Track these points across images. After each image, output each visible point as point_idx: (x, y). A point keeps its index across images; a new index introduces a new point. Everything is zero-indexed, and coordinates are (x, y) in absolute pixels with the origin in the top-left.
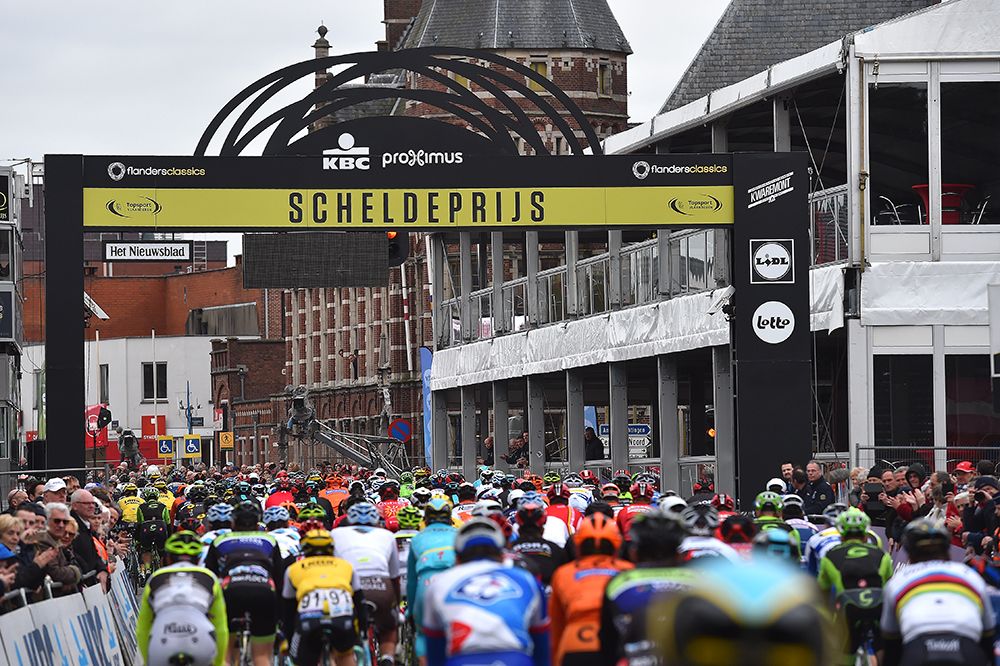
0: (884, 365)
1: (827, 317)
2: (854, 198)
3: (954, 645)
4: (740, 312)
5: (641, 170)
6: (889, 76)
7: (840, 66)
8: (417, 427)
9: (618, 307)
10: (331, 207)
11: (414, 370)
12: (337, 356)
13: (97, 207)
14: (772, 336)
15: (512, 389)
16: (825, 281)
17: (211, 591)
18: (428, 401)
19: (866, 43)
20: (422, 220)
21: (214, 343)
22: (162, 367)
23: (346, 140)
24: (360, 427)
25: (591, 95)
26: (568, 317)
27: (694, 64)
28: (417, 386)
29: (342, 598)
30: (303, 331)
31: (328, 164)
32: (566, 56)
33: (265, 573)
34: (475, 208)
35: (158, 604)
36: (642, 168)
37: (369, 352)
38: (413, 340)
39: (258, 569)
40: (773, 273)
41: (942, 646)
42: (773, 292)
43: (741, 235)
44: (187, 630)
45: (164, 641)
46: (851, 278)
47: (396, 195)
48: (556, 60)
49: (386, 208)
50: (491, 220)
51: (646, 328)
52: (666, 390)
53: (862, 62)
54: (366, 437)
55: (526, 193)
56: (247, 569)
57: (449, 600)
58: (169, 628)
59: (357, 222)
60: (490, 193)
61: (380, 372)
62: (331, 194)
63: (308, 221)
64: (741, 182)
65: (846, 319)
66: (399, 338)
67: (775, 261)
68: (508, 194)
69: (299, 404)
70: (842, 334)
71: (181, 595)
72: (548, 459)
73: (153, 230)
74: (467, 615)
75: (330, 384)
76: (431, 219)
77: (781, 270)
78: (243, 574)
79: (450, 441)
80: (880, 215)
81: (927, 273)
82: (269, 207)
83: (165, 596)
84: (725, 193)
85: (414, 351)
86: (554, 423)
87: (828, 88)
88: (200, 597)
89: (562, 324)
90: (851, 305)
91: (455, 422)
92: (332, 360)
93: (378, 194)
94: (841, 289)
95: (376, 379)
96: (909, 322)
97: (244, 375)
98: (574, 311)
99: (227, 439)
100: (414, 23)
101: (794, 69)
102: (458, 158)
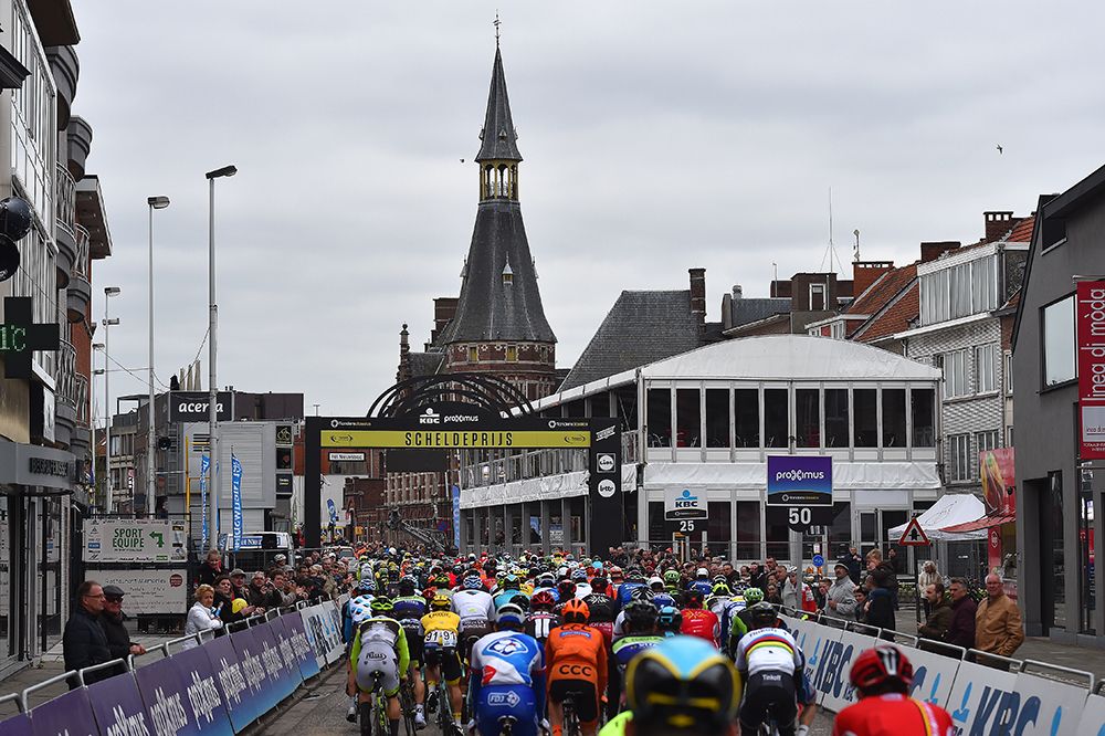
0: (652, 506)
1: (629, 485)
2: (640, 436)
3: (779, 677)
4: (593, 482)
6: (656, 385)
7: (635, 381)
8: (450, 524)
9: (546, 475)
10: (423, 439)
11: (450, 497)
12: (410, 489)
13: (326, 438)
14: (606, 494)
15: (498, 510)
16: (628, 470)
18: (456, 515)
19: (646, 371)
20: (461, 445)
21: (347, 480)
23: (430, 411)
24: (422, 525)
25: (539, 363)
26: (525, 478)
28: (450, 504)
29: (451, 636)
30: (393, 475)
31: (422, 421)
32: (525, 344)
34: (483, 440)
35: (363, 640)
36: (552, 424)
37: (427, 487)
38: (449, 483)
40: (607, 468)
41: (773, 677)
42: (606, 476)
43: (596, 448)
44: (380, 656)
45: (366, 663)
46: (640, 469)
47: (450, 434)
48: (520, 346)
49: (444, 439)
50: (490, 445)
51: (558, 486)
52: (565, 512)
53: (644, 379)
54: (427, 530)
55: (504, 434)
57: (485, 653)
58: (370, 655)
59: (433, 445)
60: (489, 433)
61: (432, 497)
62: (423, 433)
63: (413, 445)
64: (594, 430)
65: (637, 487)
66: (442, 481)
67: (608, 463)
68: (497, 433)
69: (394, 513)
70: (636, 492)
71: (377, 635)
72: (514, 541)
74: (494, 662)
75: (407, 502)
76: (465, 444)
77: (610, 467)
79: (468, 532)
80: (653, 442)
81: (670, 466)
82: (395, 439)
83: (368, 636)
84: (587, 434)
85: (449, 487)
86: (517, 523)
87: (629, 390)
88: (389, 636)
89: (520, 482)
90: (639, 481)
91: (471, 523)
92: (408, 491)
93: (443, 433)
94: (636, 474)
95: (430, 500)
96: (662, 488)
97: (362, 496)
98: (526, 475)
99: (358, 530)
100: (450, 322)
101: (618, 379)
102: (476, 419)
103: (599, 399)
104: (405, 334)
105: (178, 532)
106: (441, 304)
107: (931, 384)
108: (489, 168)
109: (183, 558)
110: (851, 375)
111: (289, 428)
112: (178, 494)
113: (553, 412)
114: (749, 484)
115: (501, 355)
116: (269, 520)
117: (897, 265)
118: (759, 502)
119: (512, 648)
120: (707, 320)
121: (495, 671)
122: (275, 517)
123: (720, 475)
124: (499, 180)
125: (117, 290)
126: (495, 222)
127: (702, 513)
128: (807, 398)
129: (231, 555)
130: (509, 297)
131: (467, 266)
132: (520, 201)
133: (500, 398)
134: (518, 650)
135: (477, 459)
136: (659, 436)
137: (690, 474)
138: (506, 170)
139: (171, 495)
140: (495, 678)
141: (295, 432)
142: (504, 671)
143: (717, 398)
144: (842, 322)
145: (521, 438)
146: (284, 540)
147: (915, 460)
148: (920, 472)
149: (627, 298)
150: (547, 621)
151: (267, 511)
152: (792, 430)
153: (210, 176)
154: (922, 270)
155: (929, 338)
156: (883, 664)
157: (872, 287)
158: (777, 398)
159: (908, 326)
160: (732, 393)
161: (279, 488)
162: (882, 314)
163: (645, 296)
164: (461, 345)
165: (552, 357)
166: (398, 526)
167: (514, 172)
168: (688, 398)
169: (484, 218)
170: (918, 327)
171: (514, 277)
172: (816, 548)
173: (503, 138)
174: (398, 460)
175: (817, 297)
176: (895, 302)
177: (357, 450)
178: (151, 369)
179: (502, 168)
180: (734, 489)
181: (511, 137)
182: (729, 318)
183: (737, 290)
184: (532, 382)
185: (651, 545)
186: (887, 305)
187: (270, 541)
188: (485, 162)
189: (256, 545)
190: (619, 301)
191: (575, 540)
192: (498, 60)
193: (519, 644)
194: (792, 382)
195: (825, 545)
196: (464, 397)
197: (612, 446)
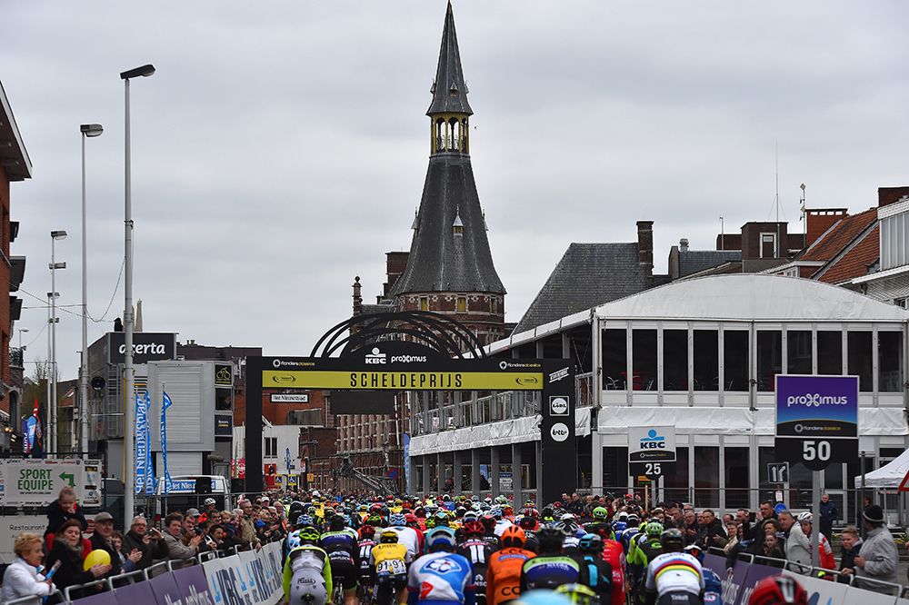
0: (608, 452)
1: (583, 430)
2: (595, 378)
3: (686, 597)
4: (545, 427)
5: (503, 365)
6: (611, 326)
7: (589, 321)
8: (401, 472)
9: (496, 421)
10: (368, 380)
11: (400, 445)
12: (362, 437)
13: (268, 379)
14: (558, 438)
15: (447, 457)
16: (582, 414)
17: (324, 561)
18: (407, 463)
19: (601, 311)
20: (408, 386)
21: (301, 429)
22: (275, 440)
23: (376, 351)
24: (373, 472)
25: (488, 314)
26: (474, 424)
27: (536, 300)
28: (402, 453)
29: (400, 564)
30: (346, 424)
31: (367, 361)
32: (475, 295)
33: (349, 555)
34: (431, 381)
35: (295, 567)
36: (503, 364)
37: (378, 436)
38: (400, 431)
39: (345, 553)
40: (559, 411)
41: (680, 598)
42: (559, 419)
43: (550, 390)
44: (310, 581)
45: (298, 588)
46: (594, 413)
47: (397, 375)
48: (470, 297)
49: (392, 380)
50: (438, 387)
51: (508, 431)
52: (515, 458)
53: (599, 320)
54: (378, 478)
55: (453, 375)
56: (339, 553)
57: (422, 571)
58: (300, 580)
59: (380, 386)
60: (438, 375)
61: (384, 446)
62: (369, 374)
63: (359, 386)
64: (547, 373)
65: (591, 431)
66: (393, 429)
67: (561, 406)
68: (446, 375)
69: (346, 461)
70: (590, 437)
71: (308, 563)
72: (463, 489)
73: (285, 388)
74: (432, 579)
75: (359, 451)
76: (412, 386)
77: (563, 410)
78: (336, 556)
79: (418, 479)
80: (607, 385)
81: (626, 410)
82: (341, 380)
83: (298, 563)
84: (539, 376)
85: (400, 435)
86: (467, 471)
87: (584, 330)
88: (318, 564)
89: (469, 428)
90: (593, 425)
91: (420, 470)
92: (360, 439)
93: (389, 374)
94: (589, 418)
95: (381, 449)
96: (618, 432)
97: (317, 445)
98: (476, 421)
99: (310, 477)
100: (402, 275)
101: (570, 320)
102: (424, 359)
103: (551, 341)
104: (357, 286)
105: (91, 473)
106: (392, 257)
107: (899, 326)
108: (440, 122)
109: (97, 502)
110: (816, 317)
111: (229, 368)
112: (118, 438)
113: (504, 354)
114: (707, 429)
115: (451, 306)
116: (208, 464)
117: (851, 213)
118: (718, 447)
119: (448, 567)
120: (655, 272)
121: (431, 587)
122: (214, 460)
123: (678, 420)
124: (450, 133)
125: (63, 233)
126: (446, 175)
127: (670, 454)
128: (769, 340)
129: (162, 499)
130: (459, 248)
131: (419, 218)
132: (470, 154)
133: (450, 338)
134: (453, 568)
135: (426, 405)
136: (614, 378)
137: (646, 418)
138: (457, 125)
139: (111, 439)
140: (432, 593)
141: (236, 371)
142: (441, 588)
143: (675, 339)
144: (797, 269)
145: (471, 380)
146: (219, 484)
147: (883, 406)
148: (887, 417)
149: (575, 250)
150: (481, 548)
151: (205, 454)
152: (753, 373)
153: (125, 76)
154: (882, 213)
155: (889, 283)
156: (781, 593)
157: (826, 233)
158: (737, 340)
159: (867, 272)
160: (691, 335)
161: (218, 429)
162: (837, 260)
163: (592, 247)
164: (412, 296)
165: (501, 309)
166: (349, 473)
167: (465, 125)
168: (645, 339)
169: (435, 170)
170: (877, 272)
171: (464, 229)
172: (779, 496)
173: (454, 91)
174: (342, 401)
175: (768, 246)
176: (850, 248)
177: (300, 391)
178: (84, 305)
179: (452, 122)
180: (691, 434)
181: (461, 91)
182: (676, 269)
183: (684, 243)
184: (482, 332)
185: (605, 492)
186: (842, 251)
187: (204, 485)
188: (437, 115)
189: (188, 488)
190: (567, 253)
191: (524, 487)
192: (449, 16)
193: (453, 563)
194: (753, 323)
195: (787, 493)
196: (414, 337)
197: (565, 388)
